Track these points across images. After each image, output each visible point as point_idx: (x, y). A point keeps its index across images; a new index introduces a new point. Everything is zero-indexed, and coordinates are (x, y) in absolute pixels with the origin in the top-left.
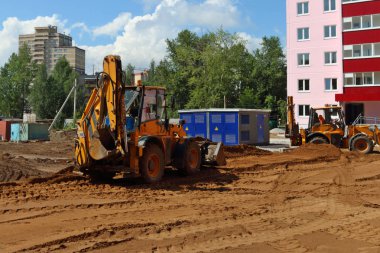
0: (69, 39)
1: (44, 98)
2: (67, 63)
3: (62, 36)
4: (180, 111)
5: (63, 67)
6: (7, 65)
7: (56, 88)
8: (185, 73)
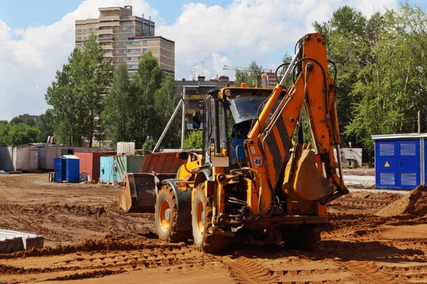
0: (151, 25)
1: (125, 117)
2: (154, 63)
3: (139, 21)
4: (375, 137)
5: (150, 69)
6: (66, 68)
7: (142, 103)
8: (346, 76)
